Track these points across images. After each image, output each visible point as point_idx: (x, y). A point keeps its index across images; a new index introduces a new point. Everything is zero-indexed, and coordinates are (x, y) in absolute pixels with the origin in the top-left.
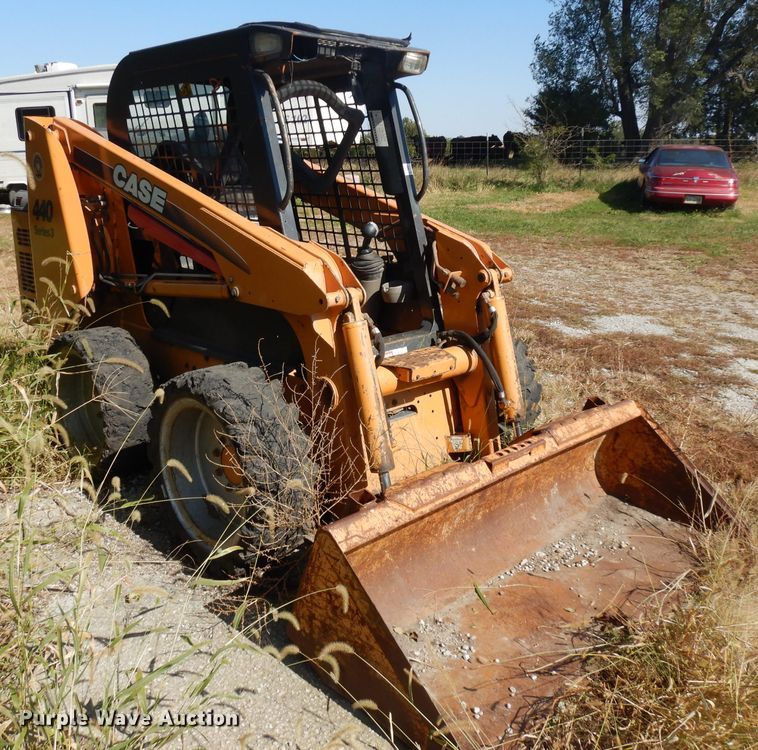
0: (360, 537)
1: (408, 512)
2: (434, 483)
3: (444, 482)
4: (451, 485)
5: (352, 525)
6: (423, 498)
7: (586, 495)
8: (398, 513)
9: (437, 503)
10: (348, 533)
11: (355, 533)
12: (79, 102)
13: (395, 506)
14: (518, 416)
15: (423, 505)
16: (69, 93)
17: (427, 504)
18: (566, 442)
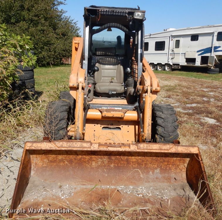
0: (35, 147)
1: (56, 147)
2: (71, 143)
3: (76, 144)
4: (77, 145)
5: (35, 144)
6: (64, 145)
7: (175, 178)
8: (52, 146)
9: (69, 148)
10: (32, 145)
11: (34, 146)
12: (172, 40)
13: (53, 144)
14: (145, 139)
15: (62, 147)
16: (170, 37)
17: (64, 148)
18: (143, 149)
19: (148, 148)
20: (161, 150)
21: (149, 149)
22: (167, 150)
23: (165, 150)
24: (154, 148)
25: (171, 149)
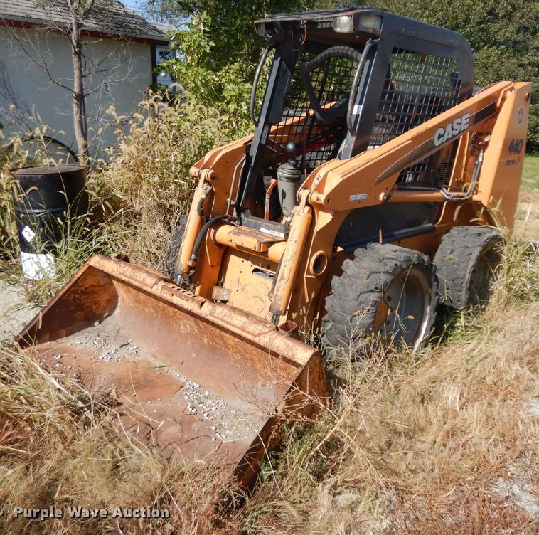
18: (216, 318)
19: (225, 319)
20: (243, 331)
21: (224, 321)
22: (253, 334)
23: (249, 332)
24: (234, 322)
25: (261, 337)
